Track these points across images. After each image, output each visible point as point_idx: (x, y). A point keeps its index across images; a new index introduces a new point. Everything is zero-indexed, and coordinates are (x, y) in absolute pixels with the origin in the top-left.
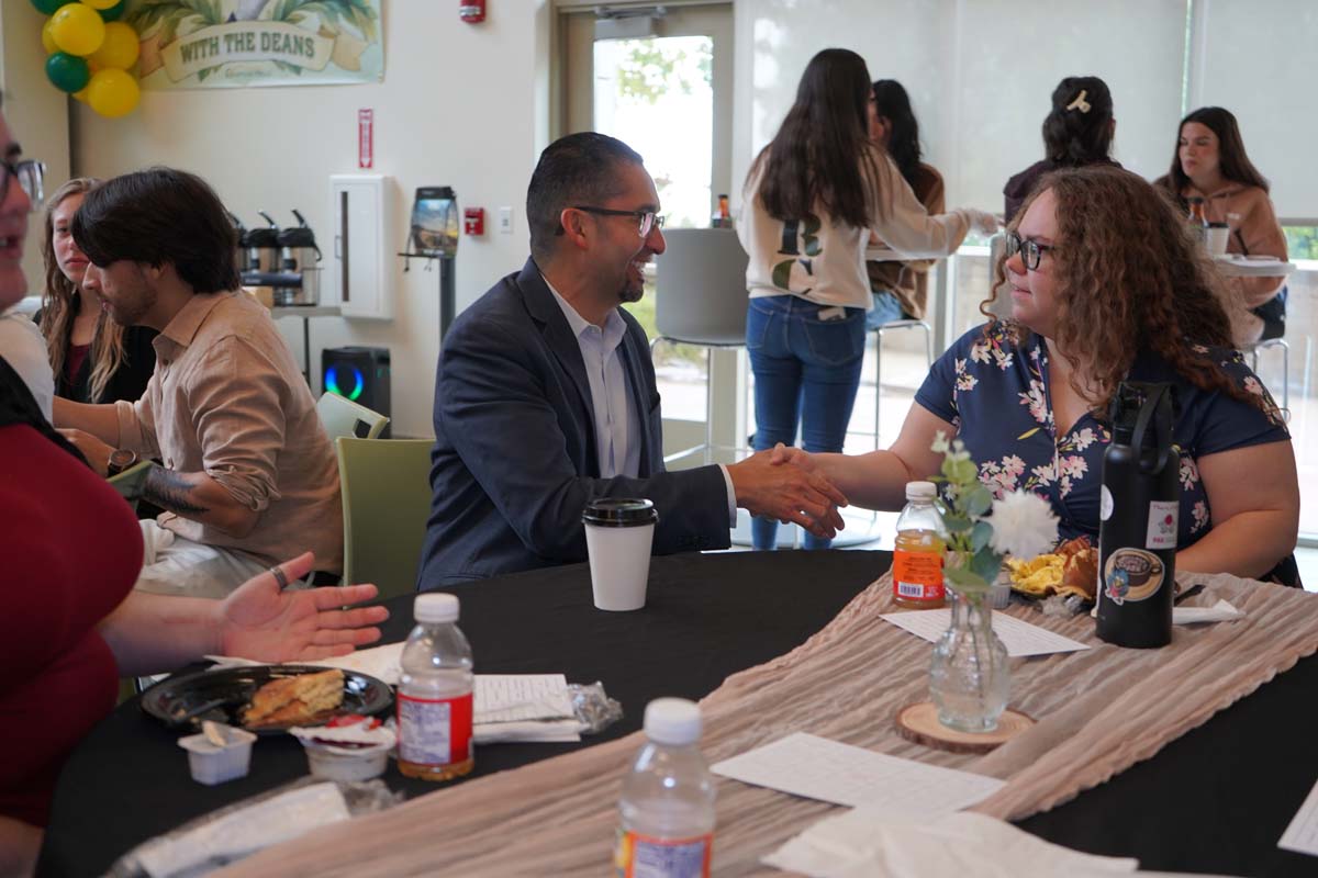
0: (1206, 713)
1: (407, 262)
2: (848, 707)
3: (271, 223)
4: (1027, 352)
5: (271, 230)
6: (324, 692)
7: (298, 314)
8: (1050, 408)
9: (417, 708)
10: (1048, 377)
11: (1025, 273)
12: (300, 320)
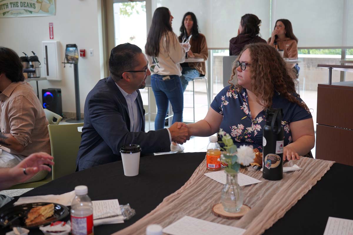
0: (295, 202)
1: (65, 65)
2: (198, 206)
3: (26, 55)
4: (241, 94)
5: (26, 57)
6: (49, 211)
7: (35, 80)
8: (249, 111)
9: (77, 220)
10: (248, 101)
11: (242, 71)
12: (35, 82)
